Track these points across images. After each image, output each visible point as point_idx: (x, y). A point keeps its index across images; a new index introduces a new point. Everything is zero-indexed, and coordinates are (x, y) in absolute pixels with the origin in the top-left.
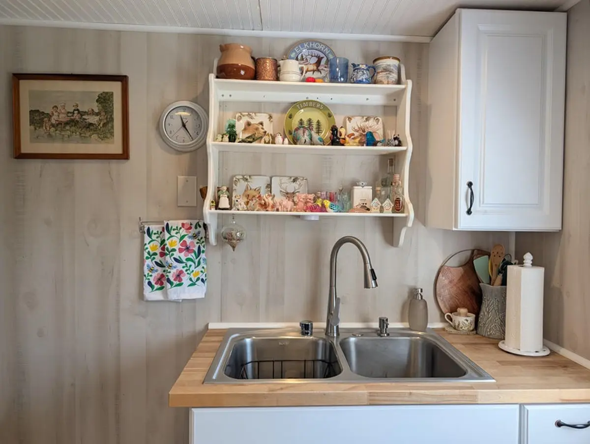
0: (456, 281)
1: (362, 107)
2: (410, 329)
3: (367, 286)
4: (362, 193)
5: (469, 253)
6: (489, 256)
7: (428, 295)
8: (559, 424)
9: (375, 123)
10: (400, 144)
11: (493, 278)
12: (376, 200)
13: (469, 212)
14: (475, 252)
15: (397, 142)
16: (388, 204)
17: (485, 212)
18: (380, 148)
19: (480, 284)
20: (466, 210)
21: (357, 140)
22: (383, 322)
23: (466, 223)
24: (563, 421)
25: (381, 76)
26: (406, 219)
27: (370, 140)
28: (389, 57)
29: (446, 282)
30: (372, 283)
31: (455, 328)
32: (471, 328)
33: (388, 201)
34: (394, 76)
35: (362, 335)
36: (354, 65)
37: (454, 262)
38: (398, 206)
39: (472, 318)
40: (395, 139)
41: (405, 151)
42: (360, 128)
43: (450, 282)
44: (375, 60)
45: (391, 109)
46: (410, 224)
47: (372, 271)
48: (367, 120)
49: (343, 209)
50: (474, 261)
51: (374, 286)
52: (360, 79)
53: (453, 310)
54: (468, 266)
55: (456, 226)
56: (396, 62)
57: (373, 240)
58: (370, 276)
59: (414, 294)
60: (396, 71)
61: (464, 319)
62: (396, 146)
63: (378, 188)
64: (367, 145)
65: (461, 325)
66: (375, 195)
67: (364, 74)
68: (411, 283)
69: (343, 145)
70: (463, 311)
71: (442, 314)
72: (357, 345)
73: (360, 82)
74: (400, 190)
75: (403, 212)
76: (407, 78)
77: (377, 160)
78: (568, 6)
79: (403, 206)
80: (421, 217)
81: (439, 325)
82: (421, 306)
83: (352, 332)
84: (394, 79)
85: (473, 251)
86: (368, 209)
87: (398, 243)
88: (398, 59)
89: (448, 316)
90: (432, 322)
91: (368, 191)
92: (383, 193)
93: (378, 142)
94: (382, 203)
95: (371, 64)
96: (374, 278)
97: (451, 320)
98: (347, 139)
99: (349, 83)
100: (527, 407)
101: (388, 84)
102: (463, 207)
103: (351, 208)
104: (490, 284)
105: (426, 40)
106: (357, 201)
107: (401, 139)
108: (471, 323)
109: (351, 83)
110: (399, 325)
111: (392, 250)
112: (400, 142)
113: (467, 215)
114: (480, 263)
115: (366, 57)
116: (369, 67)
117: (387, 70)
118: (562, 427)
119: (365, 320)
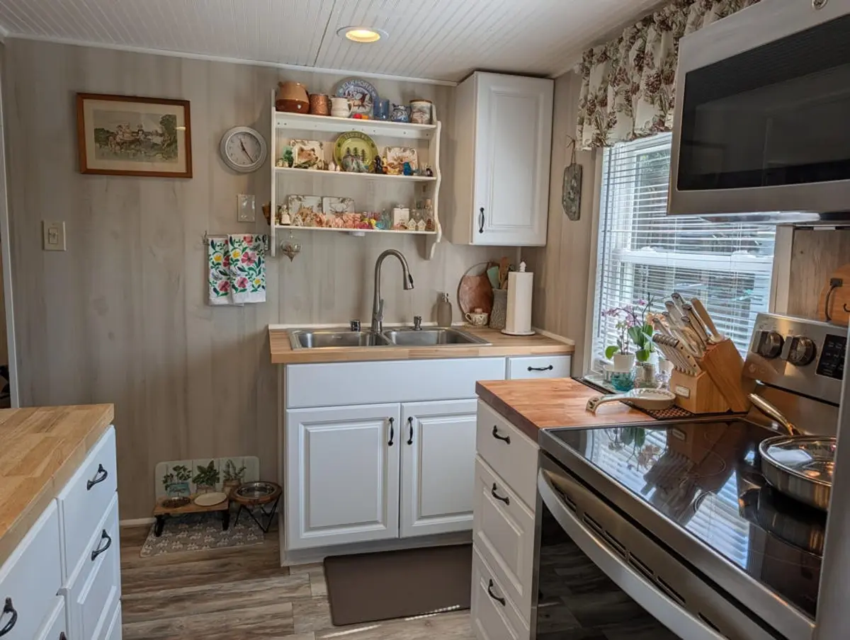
0: (474, 288)
1: (400, 139)
2: (439, 326)
3: (406, 288)
4: (401, 214)
5: (485, 266)
6: (499, 266)
7: (453, 299)
8: (530, 369)
9: (411, 154)
10: (431, 175)
11: (501, 283)
12: (412, 220)
13: (481, 231)
14: (490, 264)
15: (429, 173)
16: (422, 224)
17: (493, 231)
18: (415, 177)
19: (493, 290)
20: (479, 229)
21: (397, 170)
22: (417, 320)
23: (479, 239)
24: (532, 367)
25: (416, 116)
26: (436, 236)
27: (407, 170)
28: (423, 100)
29: (467, 288)
30: (409, 285)
31: (472, 324)
32: (485, 323)
33: (422, 222)
34: (427, 116)
35: (401, 330)
36: (394, 106)
37: (472, 273)
38: (430, 226)
39: (485, 315)
40: (428, 170)
41: (435, 181)
42: (399, 158)
43: (470, 288)
44: (411, 101)
45: (424, 142)
46: (439, 240)
47: (410, 276)
48: (404, 151)
49: (386, 227)
50: (488, 271)
51: (411, 287)
52: (400, 118)
53: (472, 311)
54: (484, 276)
55: (472, 242)
56: (429, 105)
57: (410, 253)
58: (408, 281)
59: (442, 299)
60: (428, 111)
61: (480, 317)
62: (429, 176)
63: (414, 210)
64: (405, 174)
65: (477, 321)
66: (411, 216)
67: (402, 114)
68: (439, 290)
69: (385, 173)
70: (479, 310)
71: (463, 314)
72: (397, 337)
73: (400, 121)
74: (431, 213)
75: (433, 230)
76: (438, 119)
77: (412, 187)
78: (555, 76)
79: (434, 226)
80: (448, 234)
81: (461, 324)
82: (447, 307)
83: (393, 329)
84: (426, 119)
85: (488, 263)
86: (406, 228)
87: (430, 255)
88: (430, 102)
89: (468, 316)
90: (455, 322)
91: (406, 212)
92: (418, 214)
93: (414, 172)
94: (417, 223)
95: (408, 105)
96: (411, 282)
97: (470, 319)
98: (389, 168)
99: (389, 121)
100: (510, 359)
101: (422, 123)
102: (477, 227)
103: (392, 227)
104: (499, 288)
105: (454, 84)
106: (397, 221)
107: (432, 170)
108: (484, 320)
109: (393, 121)
110: (430, 324)
111: (425, 263)
112: (431, 172)
113: (479, 234)
114: (492, 272)
115: (403, 95)
116: (407, 108)
117: (420, 111)
118: (532, 371)
119: (403, 320)
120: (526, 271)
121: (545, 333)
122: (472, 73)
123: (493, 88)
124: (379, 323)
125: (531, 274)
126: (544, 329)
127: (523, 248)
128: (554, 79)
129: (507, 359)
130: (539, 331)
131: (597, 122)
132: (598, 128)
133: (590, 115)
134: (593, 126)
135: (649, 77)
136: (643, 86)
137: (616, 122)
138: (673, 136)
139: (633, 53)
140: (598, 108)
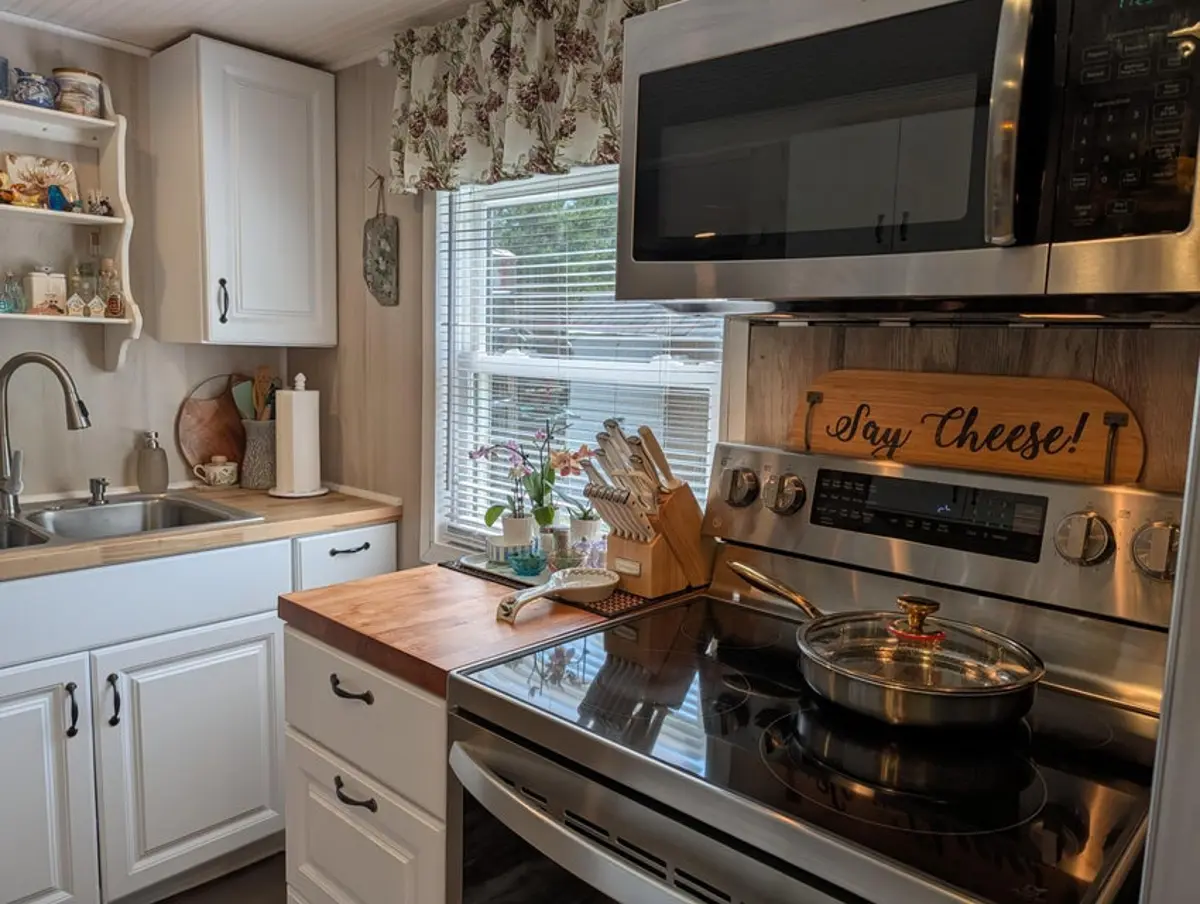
0: (207, 418)
1: (35, 141)
2: (142, 493)
3: (72, 425)
4: (47, 285)
5: (224, 380)
6: (253, 381)
7: (167, 442)
8: (333, 553)
9: (61, 171)
10: (110, 213)
11: (259, 411)
12: (75, 297)
13: (223, 319)
14: (234, 377)
15: (105, 209)
16: (97, 304)
17: (245, 320)
18: (76, 215)
19: (244, 421)
20: (219, 316)
21: (36, 198)
22: (97, 485)
23: (220, 334)
24: (337, 549)
25: (68, 99)
26: (129, 327)
27: (54, 199)
28: (83, 72)
29: (194, 421)
30: (81, 420)
31: (209, 484)
32: (233, 481)
33: (96, 300)
34: (94, 103)
35: (62, 508)
36: (20, 72)
37: (202, 394)
38: (114, 307)
39: (232, 467)
40: (103, 203)
41: (120, 227)
42: (34, 176)
43: (200, 421)
44: (56, 70)
45: (89, 151)
46: (136, 335)
47: (81, 403)
48: (45, 163)
49: (16, 309)
50: (233, 389)
51: (85, 425)
52: (35, 98)
53: (206, 460)
54: (225, 397)
55: (206, 338)
56: (96, 82)
57: (73, 359)
58: (76, 413)
59: (143, 442)
60: (96, 95)
61: (222, 470)
62: (105, 215)
63: (76, 278)
64: (52, 207)
65: (218, 478)
66: (70, 290)
67: (41, 91)
68: (139, 426)
69: (8, 202)
70: (220, 459)
71: (189, 467)
72: (55, 523)
73: (34, 103)
74: (116, 283)
75: (123, 317)
76: (117, 111)
77: (68, 234)
78: (335, 67)
79: (123, 309)
80: (151, 328)
81: (188, 484)
82: (157, 457)
83: (46, 506)
84: (93, 108)
85: (230, 377)
86: (61, 311)
87: (117, 364)
88: (100, 78)
89: (200, 470)
90: (175, 481)
91: (58, 282)
92: (86, 286)
93: (74, 205)
94: (87, 303)
95: (50, 75)
96: (85, 413)
97: (203, 474)
98: (16, 194)
99: (9, 100)
100: (300, 540)
101: (84, 114)
102: (214, 313)
103: (29, 308)
104: (256, 418)
105: (146, 53)
106: (38, 299)
107: (112, 205)
108: (232, 474)
109: (16, 101)
110: (123, 491)
111: (105, 377)
112: (110, 208)
113: (220, 323)
114: (242, 393)
115: (37, 56)
116: (48, 80)
117: (79, 90)
118: (337, 555)
119: (62, 488)
120: (308, 387)
121: (346, 489)
122: (185, 36)
123: (230, 70)
124: (11, 497)
125: (315, 395)
126: (341, 482)
127: (291, 350)
128: (336, 73)
129: (294, 541)
130: (335, 487)
131: (428, 149)
132: (431, 160)
133: (416, 137)
134: (422, 154)
135: (521, 86)
136: (511, 97)
137: (464, 152)
138: (622, 171)
139: (488, 46)
140: (429, 127)
